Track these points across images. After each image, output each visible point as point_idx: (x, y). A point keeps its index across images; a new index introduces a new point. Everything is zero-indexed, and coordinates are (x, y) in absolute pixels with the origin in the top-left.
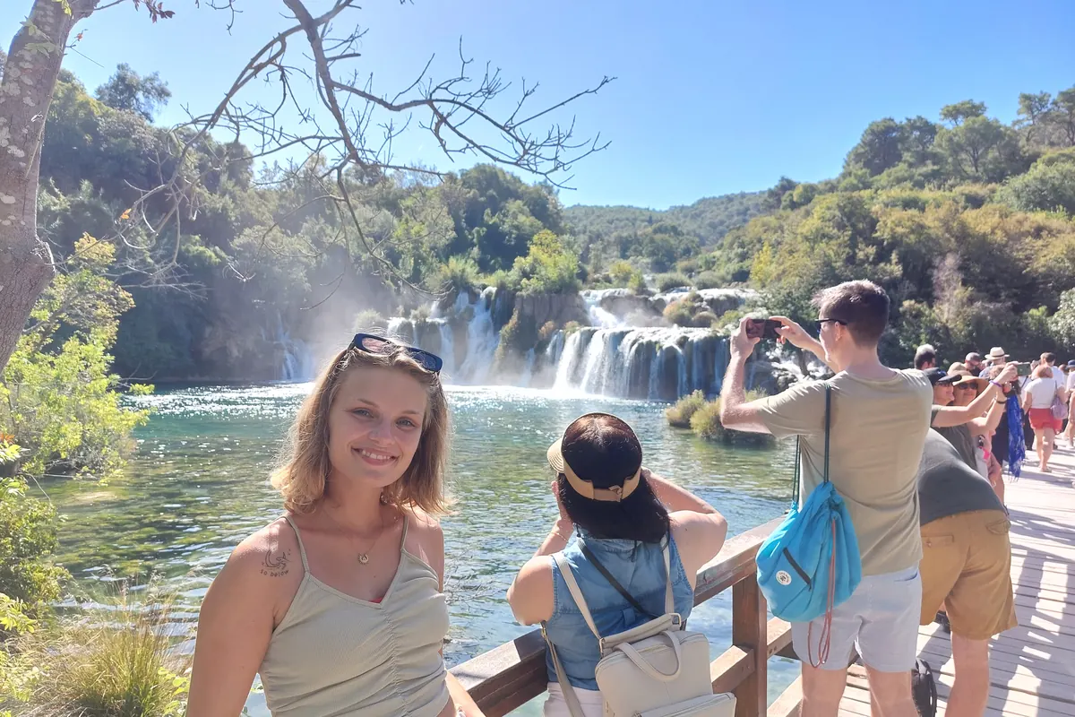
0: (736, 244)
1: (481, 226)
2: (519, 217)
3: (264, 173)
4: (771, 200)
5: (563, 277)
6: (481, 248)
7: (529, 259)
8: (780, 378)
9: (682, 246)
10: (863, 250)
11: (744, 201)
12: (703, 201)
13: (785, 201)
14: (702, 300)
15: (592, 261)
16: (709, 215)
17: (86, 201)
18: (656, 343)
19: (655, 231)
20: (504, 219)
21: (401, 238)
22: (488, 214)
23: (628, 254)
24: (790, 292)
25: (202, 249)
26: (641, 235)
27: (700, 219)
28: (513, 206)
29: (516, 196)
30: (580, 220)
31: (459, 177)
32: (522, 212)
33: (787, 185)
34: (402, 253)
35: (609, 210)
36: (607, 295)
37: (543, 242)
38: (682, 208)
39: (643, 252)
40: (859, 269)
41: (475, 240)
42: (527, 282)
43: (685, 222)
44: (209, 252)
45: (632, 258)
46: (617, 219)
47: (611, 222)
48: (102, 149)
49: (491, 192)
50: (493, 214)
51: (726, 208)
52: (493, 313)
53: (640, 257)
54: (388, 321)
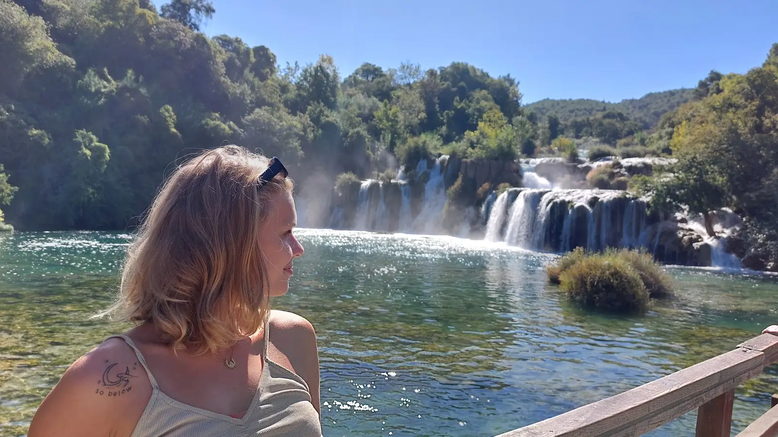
0: (667, 124)
1: (450, 110)
2: (481, 103)
3: (287, 70)
4: (701, 90)
5: (502, 147)
6: (448, 127)
7: (477, 133)
8: (685, 237)
9: (626, 129)
10: (770, 118)
11: (684, 95)
12: (650, 95)
13: (713, 89)
14: (621, 167)
15: (540, 138)
16: (654, 106)
17: (129, 85)
18: (569, 202)
19: (605, 117)
20: (470, 104)
21: (381, 118)
22: (457, 101)
23: (580, 134)
24: (695, 157)
25: (218, 122)
26: (593, 120)
27: (646, 110)
28: (478, 94)
29: (483, 86)
30: (548, 110)
31: (439, 73)
32: (486, 99)
33: (716, 77)
34: (382, 129)
35: (571, 102)
36: (544, 162)
37: (492, 119)
38: (632, 101)
39: (594, 133)
40: (765, 135)
41: (445, 121)
42: (472, 150)
43: (633, 111)
44: (225, 126)
45: (584, 138)
46: (577, 109)
47: (572, 111)
48: (152, 48)
49: (462, 84)
50: (461, 100)
51: (669, 101)
52: (445, 176)
53: (590, 137)
54: (362, 182)
